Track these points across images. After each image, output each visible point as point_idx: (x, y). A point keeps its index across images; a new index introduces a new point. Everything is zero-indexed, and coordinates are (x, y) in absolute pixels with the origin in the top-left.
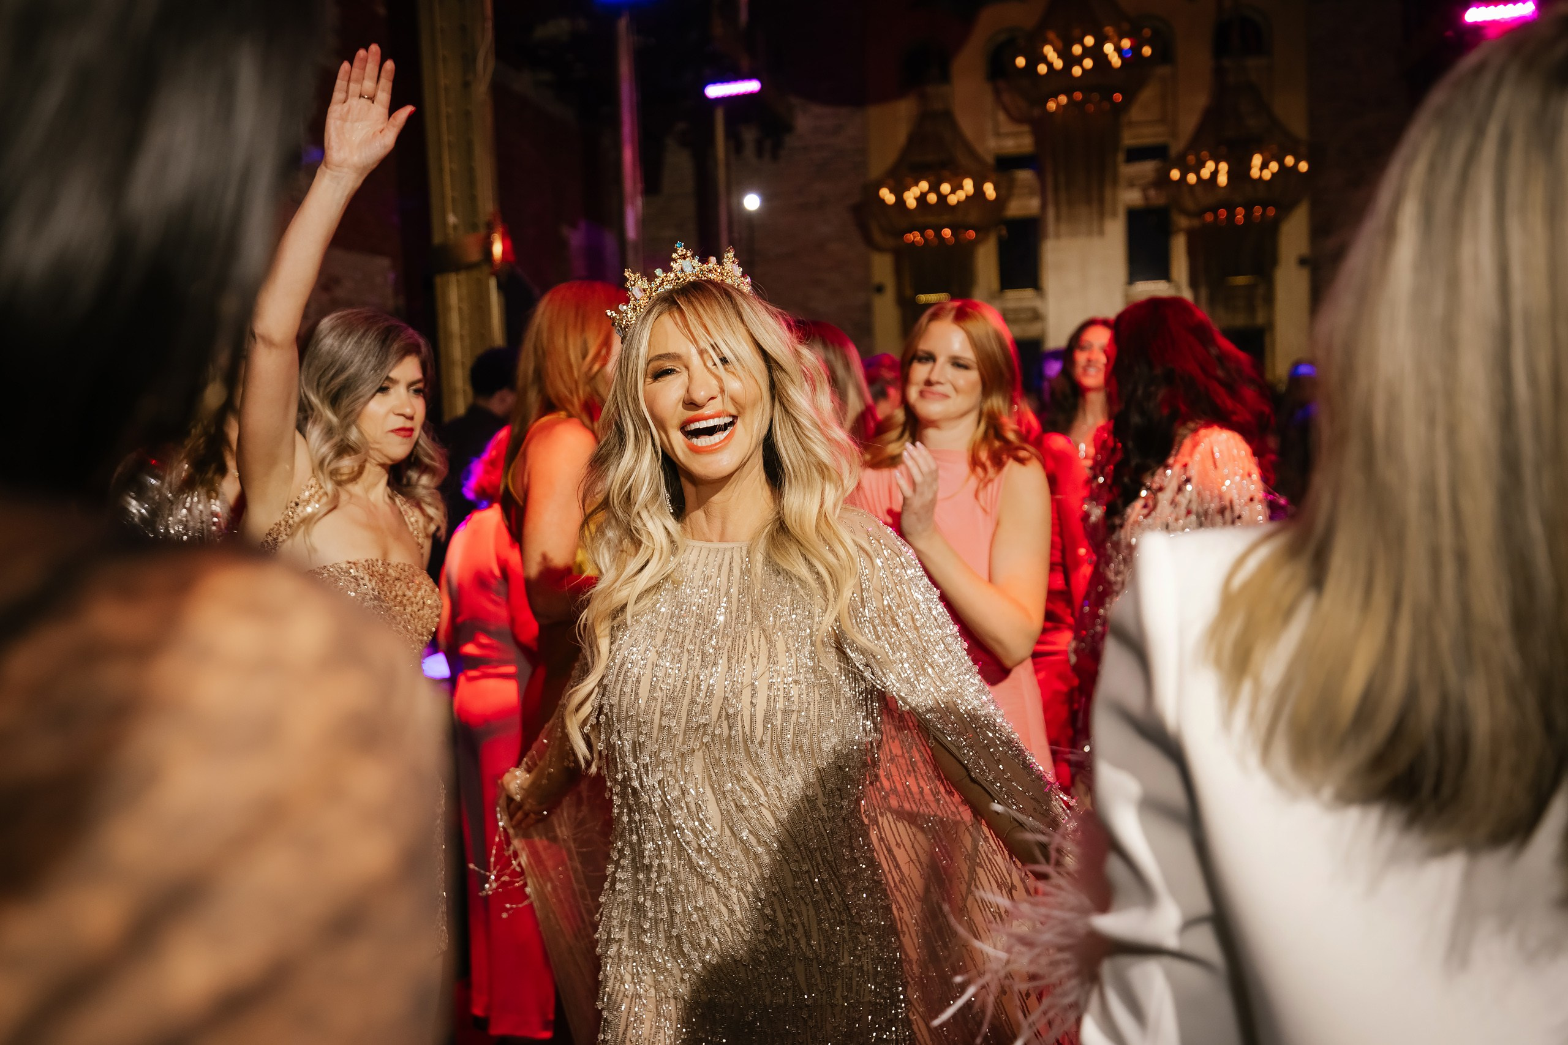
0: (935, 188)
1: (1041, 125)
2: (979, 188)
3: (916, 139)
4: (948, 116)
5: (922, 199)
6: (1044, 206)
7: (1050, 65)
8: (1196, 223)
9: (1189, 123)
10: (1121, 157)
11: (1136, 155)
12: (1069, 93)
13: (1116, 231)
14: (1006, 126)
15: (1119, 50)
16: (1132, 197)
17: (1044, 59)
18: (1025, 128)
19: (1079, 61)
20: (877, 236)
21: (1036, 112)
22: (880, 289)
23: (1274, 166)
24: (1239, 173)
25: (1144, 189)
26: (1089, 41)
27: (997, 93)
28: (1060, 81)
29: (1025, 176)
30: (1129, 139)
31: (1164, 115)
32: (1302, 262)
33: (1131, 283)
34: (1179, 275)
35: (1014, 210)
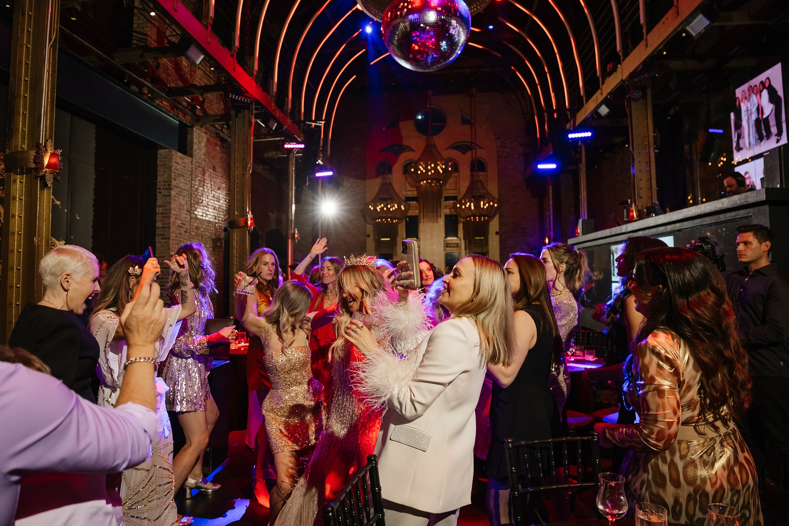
0: (386, 206)
1: (419, 188)
2: (399, 207)
3: (381, 191)
4: (391, 184)
5: (382, 209)
6: (420, 212)
7: (422, 171)
8: (465, 220)
9: (463, 190)
10: (443, 199)
11: (447, 199)
12: (427, 180)
13: (441, 222)
14: (409, 188)
15: (442, 168)
16: (447, 211)
17: (420, 170)
18: (415, 189)
19: (430, 170)
20: (368, 219)
21: (418, 184)
22: (369, 236)
23: (487, 205)
24: (477, 206)
25: (450, 209)
26: (433, 165)
27: (406, 178)
28: (425, 176)
29: (413, 203)
30: (445, 194)
31: (456, 187)
32: (497, 233)
33: (446, 237)
34: (460, 236)
35: (410, 213)
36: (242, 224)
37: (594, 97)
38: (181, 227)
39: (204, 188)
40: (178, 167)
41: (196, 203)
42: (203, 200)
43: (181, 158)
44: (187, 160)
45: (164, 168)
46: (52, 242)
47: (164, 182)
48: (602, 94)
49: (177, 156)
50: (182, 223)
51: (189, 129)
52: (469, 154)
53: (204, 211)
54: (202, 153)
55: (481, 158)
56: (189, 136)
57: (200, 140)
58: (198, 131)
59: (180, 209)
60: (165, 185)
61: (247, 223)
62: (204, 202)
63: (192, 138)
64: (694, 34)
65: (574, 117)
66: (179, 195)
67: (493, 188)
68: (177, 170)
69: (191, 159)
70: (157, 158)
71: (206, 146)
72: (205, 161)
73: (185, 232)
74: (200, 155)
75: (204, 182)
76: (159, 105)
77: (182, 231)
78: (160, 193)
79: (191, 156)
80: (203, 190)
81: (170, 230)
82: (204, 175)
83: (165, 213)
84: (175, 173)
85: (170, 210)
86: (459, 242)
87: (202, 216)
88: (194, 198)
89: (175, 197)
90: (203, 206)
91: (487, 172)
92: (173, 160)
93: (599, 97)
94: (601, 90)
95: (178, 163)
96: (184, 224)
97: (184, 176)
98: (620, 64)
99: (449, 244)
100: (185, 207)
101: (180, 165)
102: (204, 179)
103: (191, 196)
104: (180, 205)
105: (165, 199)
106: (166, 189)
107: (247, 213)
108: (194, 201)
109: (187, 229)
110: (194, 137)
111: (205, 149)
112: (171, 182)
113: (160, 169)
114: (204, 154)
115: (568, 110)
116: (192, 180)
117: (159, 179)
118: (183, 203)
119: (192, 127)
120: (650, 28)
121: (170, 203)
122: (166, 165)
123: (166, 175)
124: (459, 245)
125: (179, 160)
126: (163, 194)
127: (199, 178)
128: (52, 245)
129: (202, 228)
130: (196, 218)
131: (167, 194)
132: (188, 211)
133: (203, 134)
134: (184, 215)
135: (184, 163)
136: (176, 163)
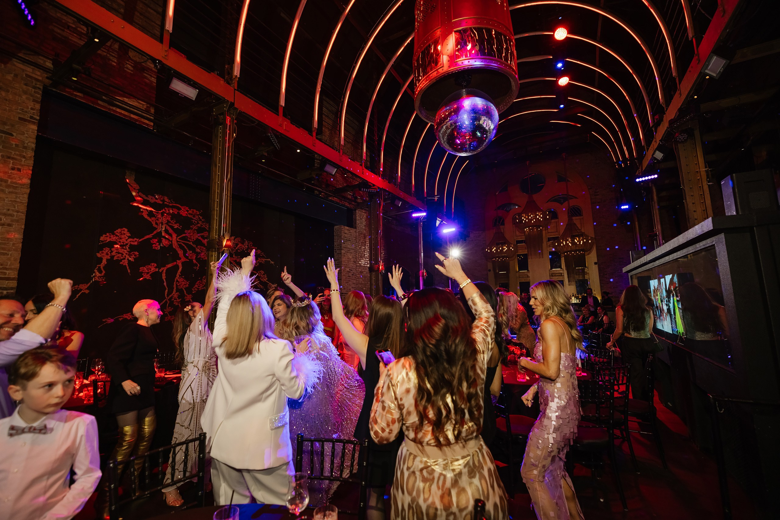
0: (499, 248)
1: (523, 234)
2: (509, 249)
3: (494, 238)
4: (502, 233)
5: (497, 251)
8: (566, 254)
10: (544, 241)
11: (551, 239)
12: (529, 227)
13: (546, 257)
14: (518, 234)
16: (549, 250)
24: (573, 243)
25: (553, 247)
26: (532, 216)
27: (514, 227)
28: (527, 225)
29: (520, 245)
30: (549, 236)
31: (557, 230)
32: (595, 263)
33: (551, 269)
34: (563, 267)
35: (521, 252)
36: (376, 269)
37: (651, 146)
38: (350, 272)
39: (365, 247)
40: (346, 235)
41: (360, 257)
42: (365, 254)
43: (348, 230)
44: (352, 230)
45: (337, 237)
46: (270, 285)
47: (338, 245)
48: (656, 141)
49: (346, 229)
50: (350, 270)
51: (354, 211)
52: (566, 204)
53: (366, 261)
54: (363, 225)
55: (576, 206)
56: (354, 216)
57: (361, 217)
58: (360, 212)
59: (349, 261)
60: (338, 247)
61: (379, 268)
62: (366, 255)
63: (356, 217)
64: (715, 75)
65: (641, 163)
66: (347, 252)
67: (589, 229)
68: (346, 237)
69: (355, 229)
70: (334, 231)
71: (366, 221)
72: (365, 230)
73: (353, 275)
74: (361, 226)
75: (365, 243)
76: (331, 200)
77: (350, 274)
78: (336, 252)
79: (356, 228)
80: (365, 248)
81: (341, 275)
82: (365, 239)
83: (339, 264)
84: (344, 239)
85: (341, 262)
86: (562, 272)
87: (365, 264)
88: (358, 254)
89: (345, 254)
90: (365, 258)
91: (583, 216)
92: (342, 232)
93: (655, 144)
94: (655, 138)
95: (346, 233)
96: (351, 270)
97: (350, 241)
98: (665, 114)
99: (554, 274)
100: (352, 259)
101: (348, 234)
102: (365, 241)
103: (356, 252)
104: (348, 259)
105: (339, 256)
106: (339, 249)
107: (379, 261)
108: (358, 255)
109: (354, 273)
110: (357, 216)
111: (365, 222)
112: (341, 245)
113: (336, 238)
114: (365, 226)
115: (636, 159)
116: (356, 242)
117: (335, 243)
118: (350, 257)
119: (355, 210)
120: (681, 79)
121: (341, 258)
122: (338, 235)
123: (339, 241)
124: (562, 274)
125: (346, 231)
126: (337, 252)
127: (362, 241)
128: (269, 287)
129: (365, 272)
130: (360, 266)
131: (339, 252)
132: (354, 262)
133: (363, 214)
134: (351, 265)
135: (351, 233)
136: (344, 233)
